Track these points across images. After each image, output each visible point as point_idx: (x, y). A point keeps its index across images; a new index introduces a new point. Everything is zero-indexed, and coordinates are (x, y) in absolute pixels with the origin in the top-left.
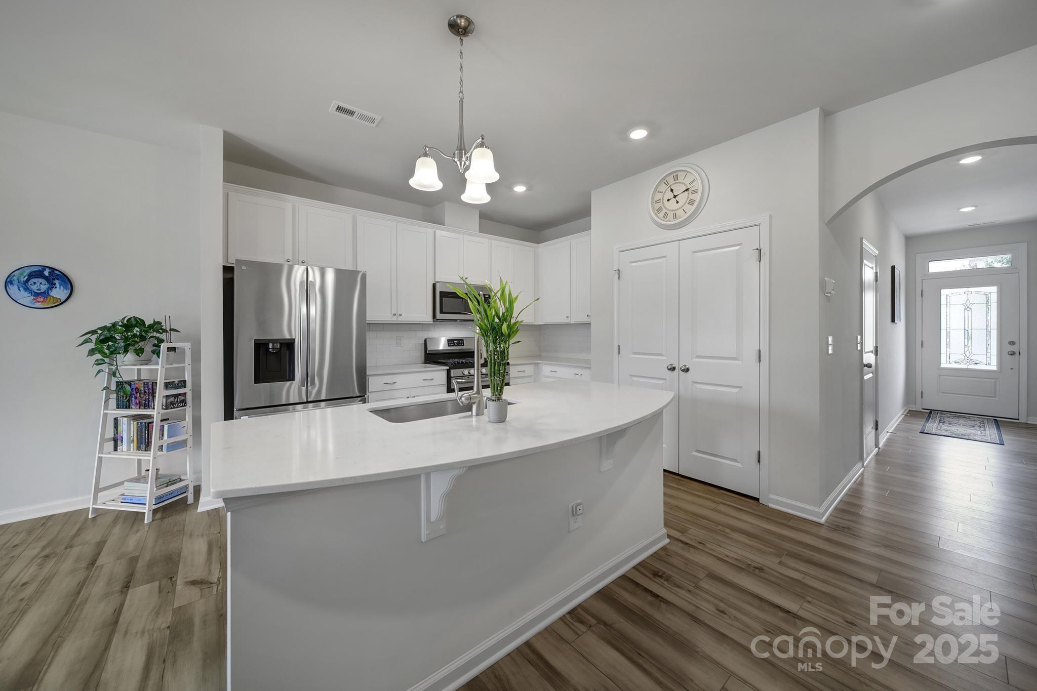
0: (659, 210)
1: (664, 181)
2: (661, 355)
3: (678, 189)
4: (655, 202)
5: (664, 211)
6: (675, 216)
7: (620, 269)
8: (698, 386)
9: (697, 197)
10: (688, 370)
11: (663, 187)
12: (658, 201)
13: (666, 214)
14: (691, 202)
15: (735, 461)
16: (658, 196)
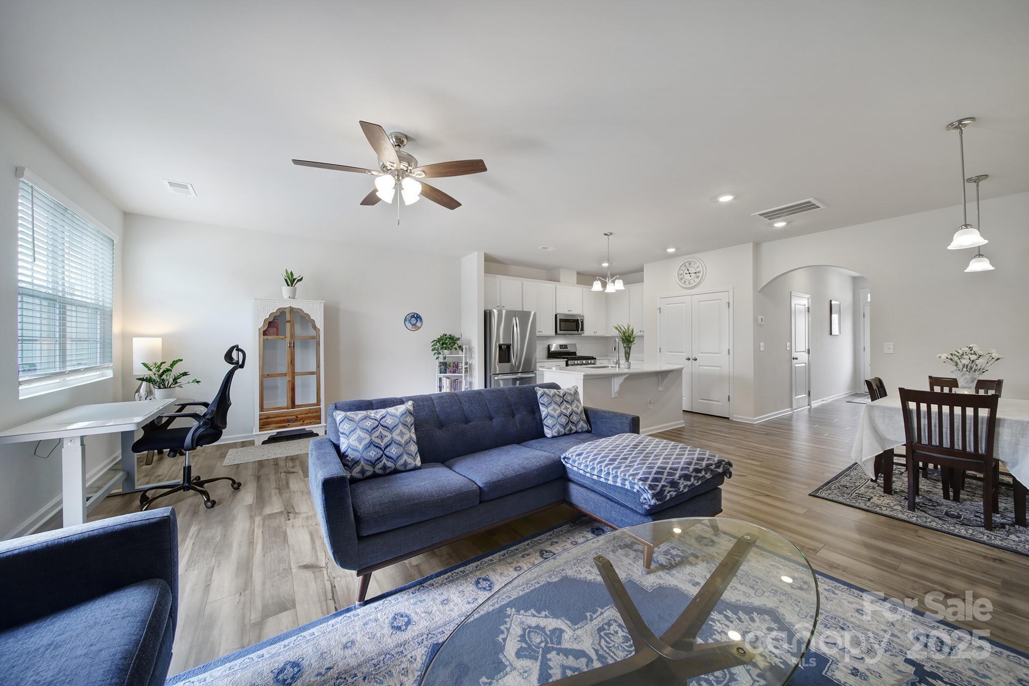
0: (682, 279)
1: (684, 265)
2: (683, 352)
3: (692, 270)
4: (679, 275)
5: (684, 280)
6: (690, 283)
7: (661, 308)
8: (701, 367)
9: (700, 275)
10: (696, 360)
11: (683, 268)
12: (681, 275)
13: (685, 282)
14: (698, 277)
15: (719, 401)
16: (681, 272)
